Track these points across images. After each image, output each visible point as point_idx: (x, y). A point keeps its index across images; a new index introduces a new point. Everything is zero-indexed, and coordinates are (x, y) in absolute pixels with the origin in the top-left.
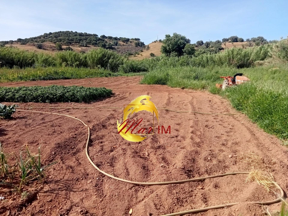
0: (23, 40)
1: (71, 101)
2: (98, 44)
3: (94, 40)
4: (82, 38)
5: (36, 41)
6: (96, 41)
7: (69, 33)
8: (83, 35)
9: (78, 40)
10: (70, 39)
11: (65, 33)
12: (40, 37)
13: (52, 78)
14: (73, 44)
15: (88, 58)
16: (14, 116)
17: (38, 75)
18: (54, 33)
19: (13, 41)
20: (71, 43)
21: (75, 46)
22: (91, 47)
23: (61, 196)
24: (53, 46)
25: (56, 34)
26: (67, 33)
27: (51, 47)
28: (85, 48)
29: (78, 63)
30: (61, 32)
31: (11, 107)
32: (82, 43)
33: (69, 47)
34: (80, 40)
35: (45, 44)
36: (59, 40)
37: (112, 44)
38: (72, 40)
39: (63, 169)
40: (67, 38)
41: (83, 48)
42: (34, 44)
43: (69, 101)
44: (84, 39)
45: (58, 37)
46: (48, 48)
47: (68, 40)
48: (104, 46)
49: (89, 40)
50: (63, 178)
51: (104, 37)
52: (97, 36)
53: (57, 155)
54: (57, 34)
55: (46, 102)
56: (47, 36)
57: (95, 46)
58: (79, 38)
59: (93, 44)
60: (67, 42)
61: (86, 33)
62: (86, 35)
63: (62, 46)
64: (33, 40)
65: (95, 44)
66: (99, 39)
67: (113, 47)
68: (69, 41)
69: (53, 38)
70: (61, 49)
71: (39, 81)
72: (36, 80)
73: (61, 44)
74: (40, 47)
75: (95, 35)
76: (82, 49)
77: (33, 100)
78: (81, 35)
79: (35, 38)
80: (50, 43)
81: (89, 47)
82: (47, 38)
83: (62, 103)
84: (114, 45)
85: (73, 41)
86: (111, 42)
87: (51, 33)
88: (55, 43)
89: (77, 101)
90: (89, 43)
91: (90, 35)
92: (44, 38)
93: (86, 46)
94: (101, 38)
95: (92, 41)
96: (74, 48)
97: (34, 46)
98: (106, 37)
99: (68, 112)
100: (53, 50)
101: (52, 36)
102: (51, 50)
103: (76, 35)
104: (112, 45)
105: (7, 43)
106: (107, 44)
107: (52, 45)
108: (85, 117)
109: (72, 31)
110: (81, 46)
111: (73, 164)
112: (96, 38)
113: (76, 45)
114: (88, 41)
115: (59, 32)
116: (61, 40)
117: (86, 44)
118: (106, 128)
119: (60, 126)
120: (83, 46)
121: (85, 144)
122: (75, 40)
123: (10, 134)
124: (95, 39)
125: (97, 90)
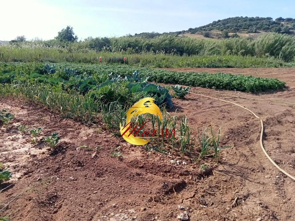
0: (193, 29)
1: (238, 90)
2: (271, 29)
3: (266, 25)
4: (252, 23)
5: (204, 30)
6: (269, 26)
7: (238, 19)
8: (254, 19)
9: (246, 26)
10: (238, 25)
11: (234, 20)
12: (208, 26)
13: (216, 66)
14: (241, 30)
15: (256, 45)
16: (186, 97)
17: (203, 62)
18: (222, 20)
19: (184, 31)
20: (238, 30)
21: (242, 33)
22: (260, 33)
23: (236, 180)
24: (220, 34)
25: (224, 21)
26: (237, 19)
27: (217, 35)
28: (254, 34)
29: (243, 51)
30: (230, 18)
31: (185, 89)
32: (251, 29)
33: (236, 34)
34: (249, 26)
35: (212, 32)
36: (227, 27)
37: (290, 27)
38: (240, 26)
39: (236, 155)
40: (235, 24)
41: (252, 34)
42: (202, 33)
43: (235, 90)
44: (254, 25)
45: (226, 24)
46: (214, 36)
47: (237, 26)
48: (279, 31)
49: (260, 25)
50: (237, 164)
51: (280, 19)
52: (271, 19)
53: (229, 140)
54: (226, 20)
55: (212, 88)
56: (215, 24)
57: (266, 32)
58: (249, 24)
59: (264, 30)
60: (234, 29)
61: (258, 17)
62: (258, 19)
63: (229, 33)
64: (201, 29)
65: (267, 29)
66: (274, 23)
67: (291, 31)
68: (237, 28)
69: (221, 25)
70: (227, 36)
71: (204, 68)
72: (200, 67)
73: (228, 32)
74: (207, 36)
75: (269, 19)
76: (249, 35)
77: (201, 85)
78: (252, 19)
79: (204, 27)
80: (217, 30)
81: (258, 32)
82: (215, 26)
83: (228, 91)
84: (292, 29)
85: (242, 27)
86: (289, 25)
87: (219, 21)
88: (222, 30)
89: (244, 90)
90: (260, 28)
91: (262, 19)
92: (212, 26)
93: (255, 32)
94: (276, 21)
95: (263, 26)
96: (240, 35)
97: (202, 34)
98: (283, 20)
99: (234, 100)
100: (219, 38)
101: (220, 24)
102: (217, 38)
103: (245, 21)
104: (290, 29)
105: (180, 33)
106: (283, 28)
107: (218, 33)
108: (254, 108)
109: (242, 17)
110: (249, 32)
111: (247, 153)
112: (270, 21)
113: (243, 31)
114: (258, 26)
115: (228, 19)
116: (228, 27)
117: (255, 30)
118: (282, 125)
119: (228, 113)
120: (252, 32)
121: (259, 136)
122: (244, 26)
123: (186, 112)
124: (268, 24)
125: (267, 81)
